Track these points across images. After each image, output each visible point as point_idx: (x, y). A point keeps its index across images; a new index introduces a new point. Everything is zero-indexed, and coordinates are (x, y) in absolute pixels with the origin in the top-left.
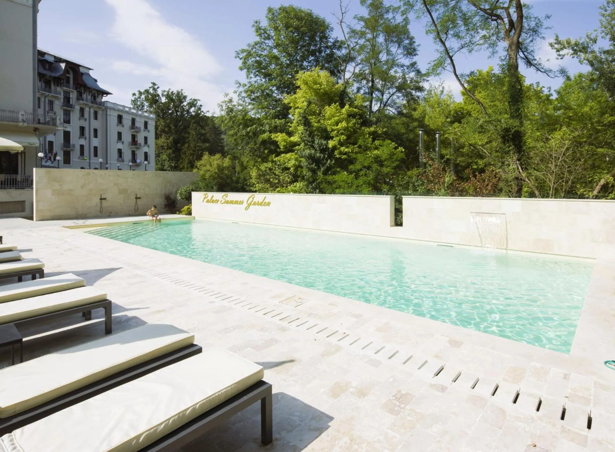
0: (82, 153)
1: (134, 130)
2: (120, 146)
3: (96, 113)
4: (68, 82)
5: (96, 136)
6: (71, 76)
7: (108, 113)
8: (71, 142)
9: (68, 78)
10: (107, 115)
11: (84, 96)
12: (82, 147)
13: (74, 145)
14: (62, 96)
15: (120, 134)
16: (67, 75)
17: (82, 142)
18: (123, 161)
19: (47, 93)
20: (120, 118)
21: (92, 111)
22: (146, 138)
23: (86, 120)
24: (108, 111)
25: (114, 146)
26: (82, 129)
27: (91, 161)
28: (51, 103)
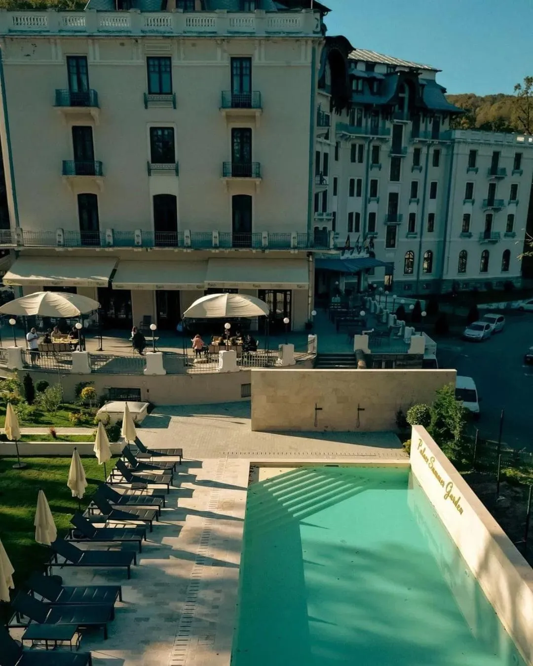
0: (412, 228)
1: (493, 177)
2: (468, 208)
3: (437, 153)
4: (401, 107)
5: (433, 196)
6: (406, 95)
7: (455, 151)
8: (398, 213)
9: (403, 99)
10: (453, 154)
11: (422, 127)
12: (412, 217)
13: (401, 215)
14: (390, 137)
15: (470, 186)
16: (401, 95)
17: (414, 208)
18: (470, 236)
19: (371, 136)
20: (473, 155)
21: (432, 151)
22: (514, 188)
23: (421, 170)
24: (456, 145)
25: (459, 208)
26: (415, 185)
27: (423, 240)
28: (376, 150)
